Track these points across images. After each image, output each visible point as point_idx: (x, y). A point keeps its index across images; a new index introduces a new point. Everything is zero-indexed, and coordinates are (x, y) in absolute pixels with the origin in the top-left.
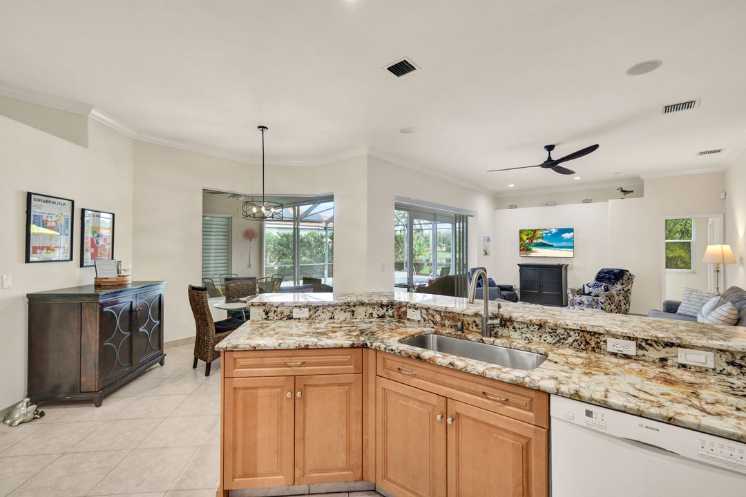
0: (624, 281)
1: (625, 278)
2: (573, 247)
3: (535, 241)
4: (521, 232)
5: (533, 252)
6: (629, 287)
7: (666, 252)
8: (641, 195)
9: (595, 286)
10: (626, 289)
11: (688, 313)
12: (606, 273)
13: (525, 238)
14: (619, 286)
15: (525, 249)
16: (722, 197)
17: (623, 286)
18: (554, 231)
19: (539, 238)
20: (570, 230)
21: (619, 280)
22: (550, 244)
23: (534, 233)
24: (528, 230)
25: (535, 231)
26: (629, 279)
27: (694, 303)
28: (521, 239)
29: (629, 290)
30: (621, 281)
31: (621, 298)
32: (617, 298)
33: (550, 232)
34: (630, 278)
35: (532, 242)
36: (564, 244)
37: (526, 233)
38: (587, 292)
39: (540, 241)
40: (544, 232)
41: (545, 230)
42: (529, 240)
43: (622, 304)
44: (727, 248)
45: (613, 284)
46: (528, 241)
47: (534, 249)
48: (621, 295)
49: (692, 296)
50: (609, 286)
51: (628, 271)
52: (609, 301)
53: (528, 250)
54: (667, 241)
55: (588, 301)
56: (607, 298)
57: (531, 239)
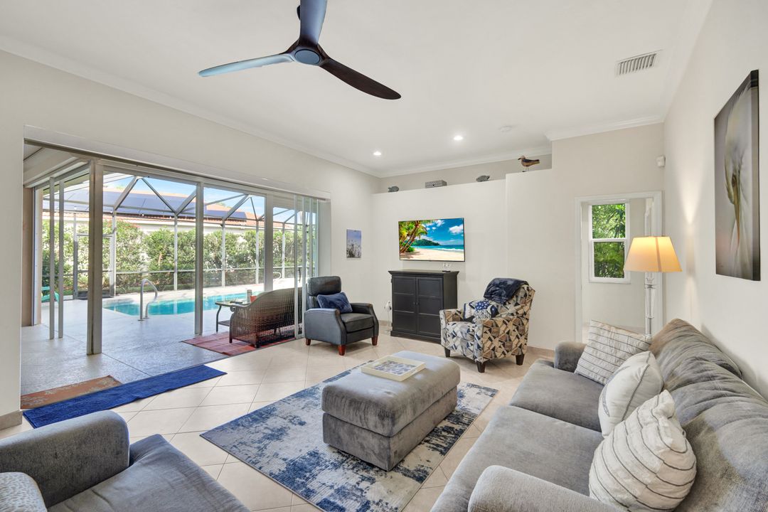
0: (519, 299)
1: (521, 294)
2: (463, 247)
3: (417, 238)
4: (401, 224)
5: (415, 254)
6: (526, 309)
7: (596, 256)
8: (549, 166)
9: (481, 306)
10: (521, 312)
11: (592, 376)
12: (497, 286)
13: (405, 233)
14: (511, 308)
15: (406, 250)
16: (660, 164)
17: (518, 307)
18: (440, 223)
19: (422, 233)
20: (459, 222)
21: (512, 297)
22: (435, 242)
23: (416, 226)
24: (410, 222)
25: (417, 223)
26: (526, 295)
27: (603, 356)
28: (401, 236)
29: (525, 314)
30: (515, 299)
31: (511, 327)
32: (503, 328)
33: (435, 225)
34: (528, 296)
35: (413, 240)
36: (452, 242)
37: (406, 227)
38: (467, 316)
39: (423, 237)
40: (428, 224)
41: (429, 221)
42: (411, 236)
43: (513, 338)
44: (665, 242)
45: (505, 304)
46: (408, 238)
47: (416, 249)
48: (511, 323)
49: (600, 339)
50: (500, 305)
51: (526, 283)
52: (489, 335)
53: (410, 251)
54: (596, 240)
55: (462, 333)
56: (486, 329)
57: (412, 235)
